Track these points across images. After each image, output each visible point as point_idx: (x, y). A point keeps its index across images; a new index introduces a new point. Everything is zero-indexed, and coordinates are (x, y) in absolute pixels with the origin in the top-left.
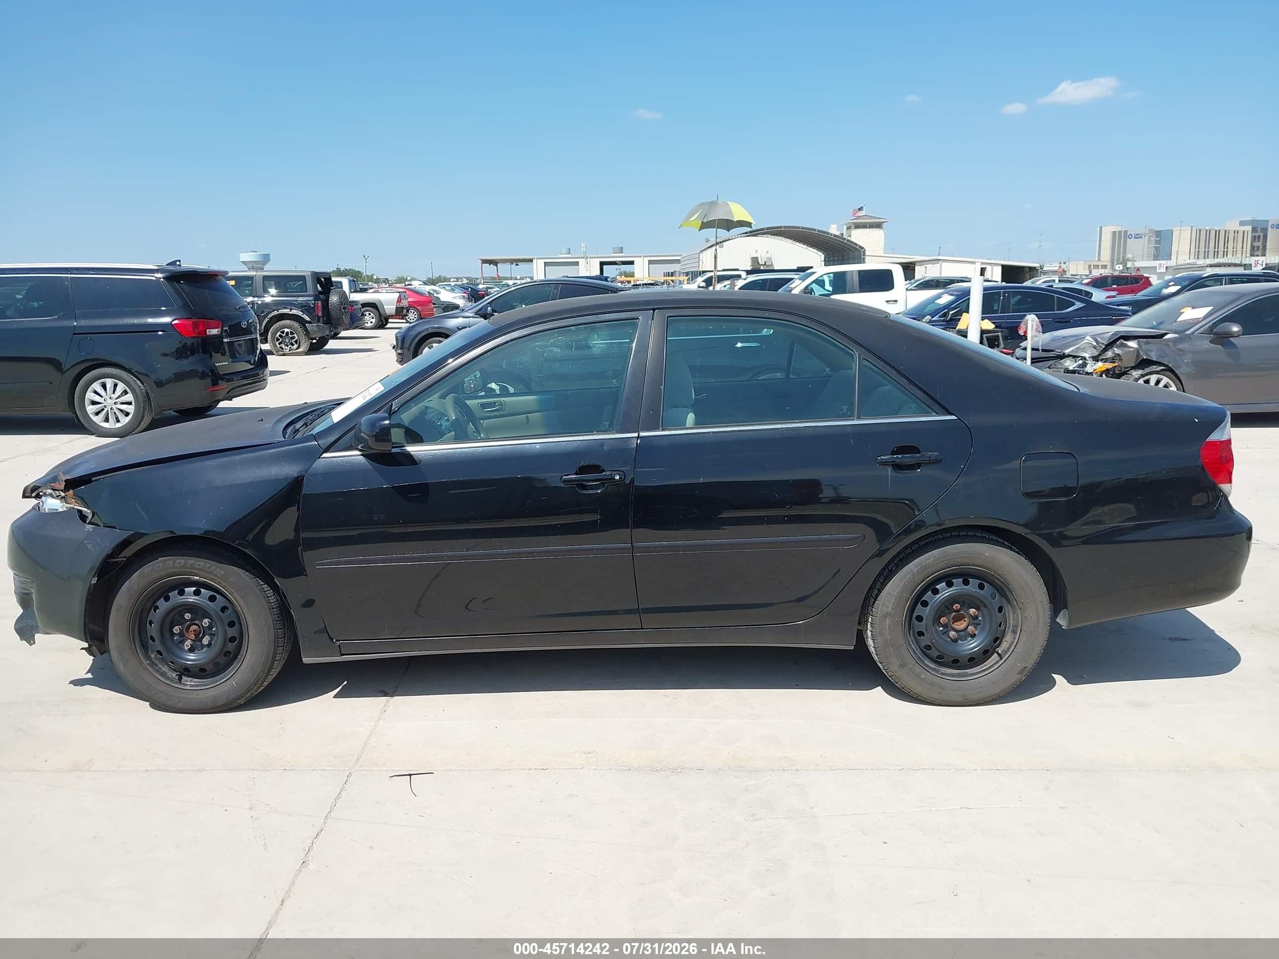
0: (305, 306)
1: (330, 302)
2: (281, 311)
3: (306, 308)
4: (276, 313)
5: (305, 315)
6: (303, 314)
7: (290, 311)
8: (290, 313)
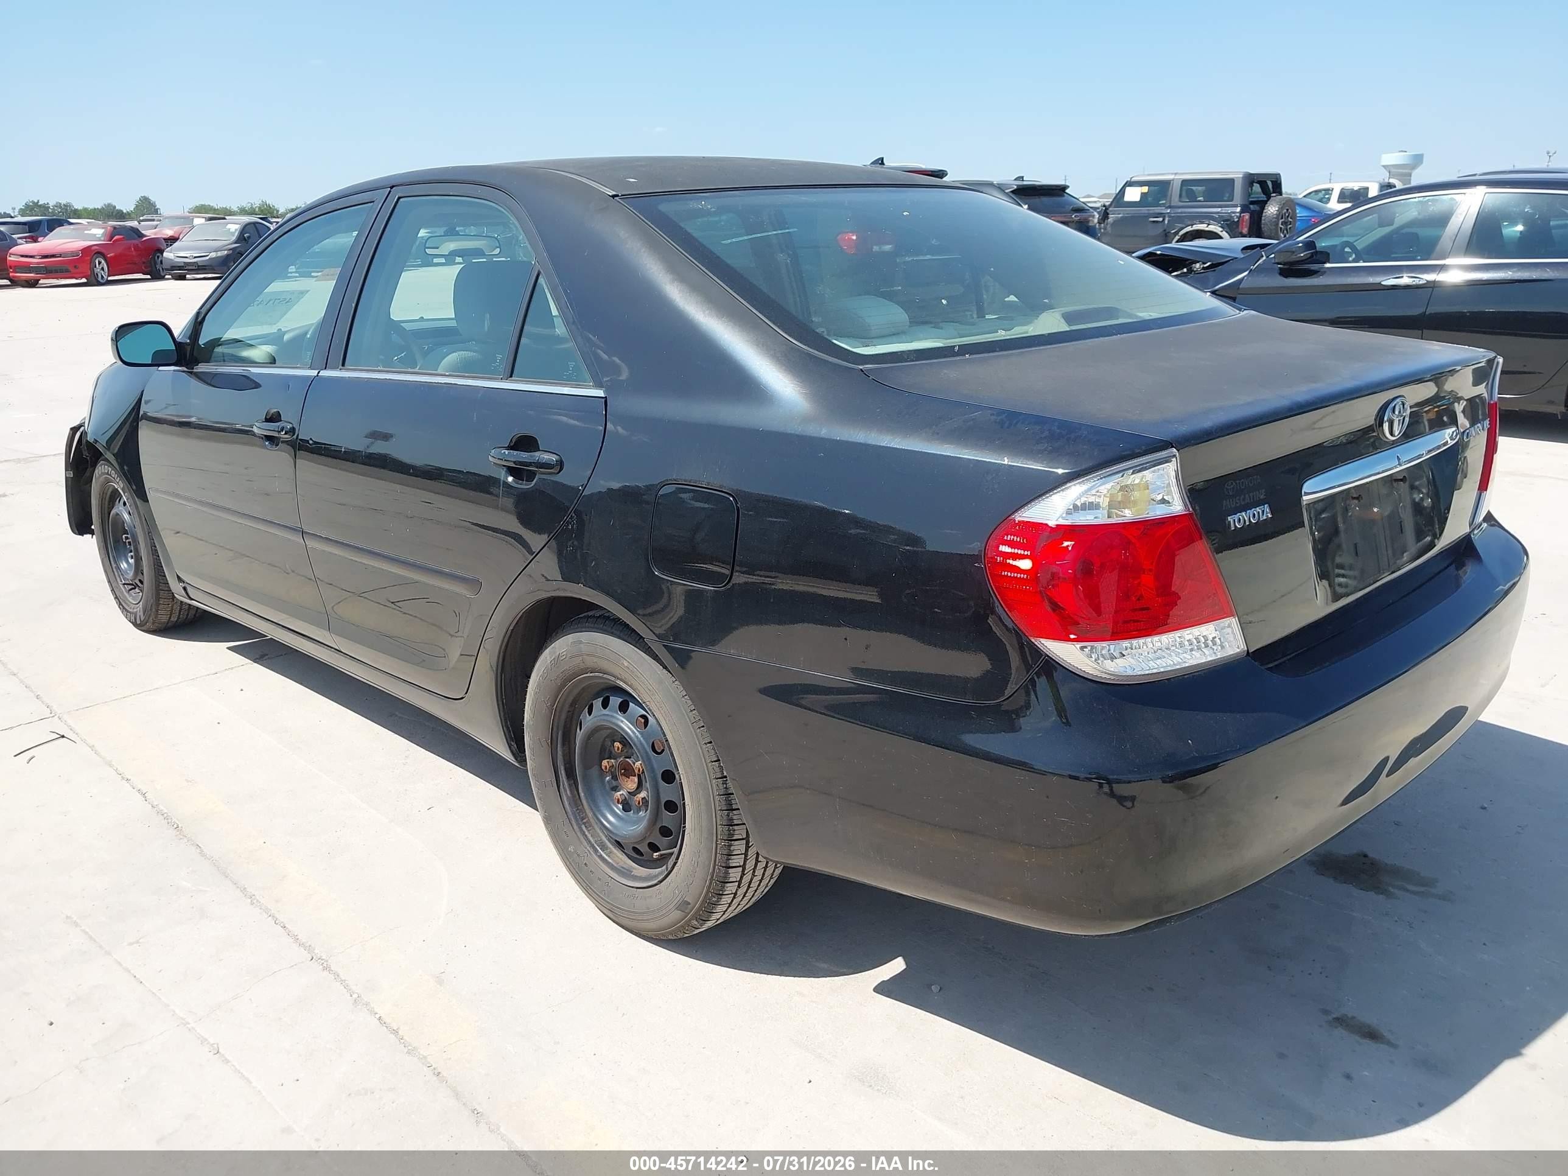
0: (1227, 220)
1: (1264, 214)
2: (1195, 227)
3: (1228, 223)
4: (1189, 229)
5: (1224, 232)
6: (1222, 231)
7: (1207, 227)
8: (1207, 229)
